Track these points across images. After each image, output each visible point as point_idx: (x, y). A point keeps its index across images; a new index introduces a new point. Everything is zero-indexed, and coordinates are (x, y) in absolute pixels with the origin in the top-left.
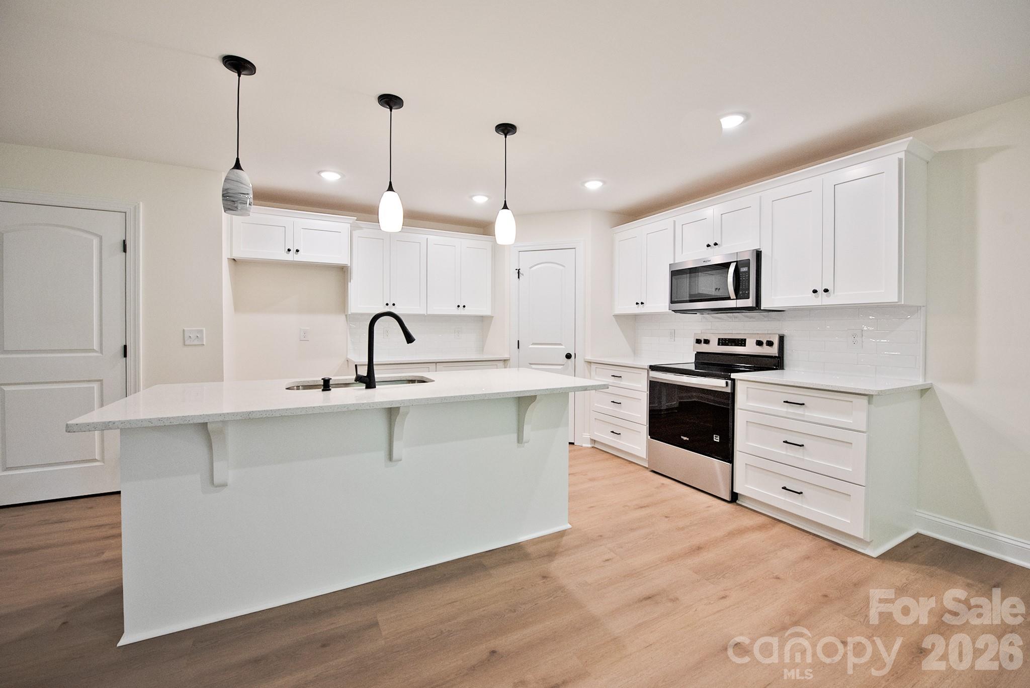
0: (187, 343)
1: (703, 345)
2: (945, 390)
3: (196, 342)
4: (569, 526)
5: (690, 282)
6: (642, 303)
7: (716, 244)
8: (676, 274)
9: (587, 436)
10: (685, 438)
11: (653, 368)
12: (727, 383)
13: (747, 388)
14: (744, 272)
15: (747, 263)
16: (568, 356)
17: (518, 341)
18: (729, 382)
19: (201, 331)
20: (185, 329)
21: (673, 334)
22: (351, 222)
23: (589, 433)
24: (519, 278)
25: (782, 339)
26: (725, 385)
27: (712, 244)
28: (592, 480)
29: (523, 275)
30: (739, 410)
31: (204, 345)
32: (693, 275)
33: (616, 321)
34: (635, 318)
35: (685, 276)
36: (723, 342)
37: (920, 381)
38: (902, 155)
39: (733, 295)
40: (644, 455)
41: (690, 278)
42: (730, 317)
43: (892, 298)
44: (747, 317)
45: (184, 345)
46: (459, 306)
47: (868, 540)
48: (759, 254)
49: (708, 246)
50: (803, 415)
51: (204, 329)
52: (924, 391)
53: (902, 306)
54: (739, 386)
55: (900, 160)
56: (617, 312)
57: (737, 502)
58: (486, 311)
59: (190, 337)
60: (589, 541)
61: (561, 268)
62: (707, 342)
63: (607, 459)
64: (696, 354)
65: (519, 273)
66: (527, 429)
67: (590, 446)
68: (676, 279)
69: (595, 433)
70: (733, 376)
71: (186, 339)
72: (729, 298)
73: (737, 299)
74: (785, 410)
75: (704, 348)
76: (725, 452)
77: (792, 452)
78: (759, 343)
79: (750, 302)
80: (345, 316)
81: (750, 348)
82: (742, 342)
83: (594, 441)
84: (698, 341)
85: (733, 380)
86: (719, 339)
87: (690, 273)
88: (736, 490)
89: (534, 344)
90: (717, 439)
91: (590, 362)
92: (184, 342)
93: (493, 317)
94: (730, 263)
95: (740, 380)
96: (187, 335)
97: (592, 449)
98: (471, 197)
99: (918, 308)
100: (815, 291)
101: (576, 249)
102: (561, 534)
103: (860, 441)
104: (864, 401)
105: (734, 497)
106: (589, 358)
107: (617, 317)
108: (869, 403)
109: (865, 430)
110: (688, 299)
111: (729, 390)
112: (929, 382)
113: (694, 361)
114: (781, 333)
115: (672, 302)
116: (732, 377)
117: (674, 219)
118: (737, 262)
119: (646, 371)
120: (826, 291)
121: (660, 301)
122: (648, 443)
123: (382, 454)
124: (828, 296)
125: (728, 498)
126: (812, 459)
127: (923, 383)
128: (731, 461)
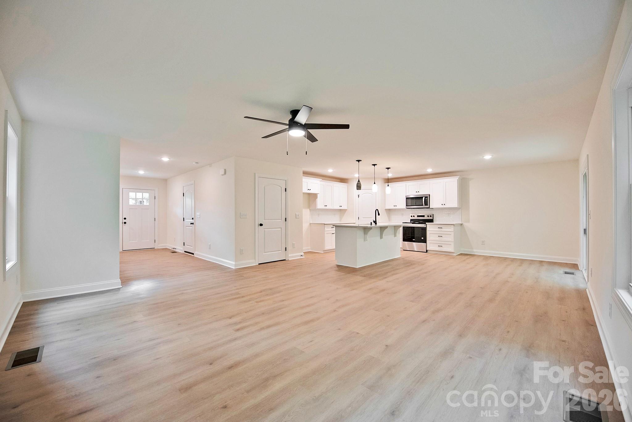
0: (296, 217)
2: (465, 224)
6: (396, 206)
7: (418, 192)
8: (408, 199)
10: (414, 240)
12: (423, 225)
13: (430, 226)
14: (426, 199)
15: (427, 197)
17: (359, 217)
19: (299, 214)
20: (296, 213)
21: (405, 215)
22: (320, 180)
30: (428, 231)
31: (299, 218)
34: (393, 210)
35: (410, 199)
36: (418, 216)
42: (421, 210)
43: (457, 206)
44: (426, 210)
46: (340, 206)
47: (454, 252)
48: (430, 196)
49: (416, 192)
50: (442, 230)
52: (461, 224)
54: (427, 225)
55: (457, 179)
56: (386, 208)
57: (428, 252)
58: (345, 208)
61: (371, 195)
62: (414, 216)
65: (359, 196)
66: (397, 233)
70: (426, 223)
72: (423, 205)
73: (425, 206)
74: (438, 229)
75: (413, 218)
76: (425, 241)
77: (440, 238)
78: (428, 216)
79: (428, 206)
80: (309, 210)
81: (426, 218)
82: (424, 216)
84: (411, 216)
85: (426, 224)
88: (427, 249)
89: (363, 218)
90: (423, 239)
93: (348, 209)
94: (424, 197)
98: (354, 175)
99: (460, 208)
100: (442, 204)
104: (453, 226)
107: (386, 209)
108: (454, 226)
109: (453, 233)
111: (425, 227)
114: (433, 214)
115: (407, 206)
117: (406, 184)
121: (402, 205)
122: (403, 243)
123: (380, 237)
124: (445, 205)
125: (426, 251)
126: (444, 239)
127: (461, 223)
128: (426, 243)
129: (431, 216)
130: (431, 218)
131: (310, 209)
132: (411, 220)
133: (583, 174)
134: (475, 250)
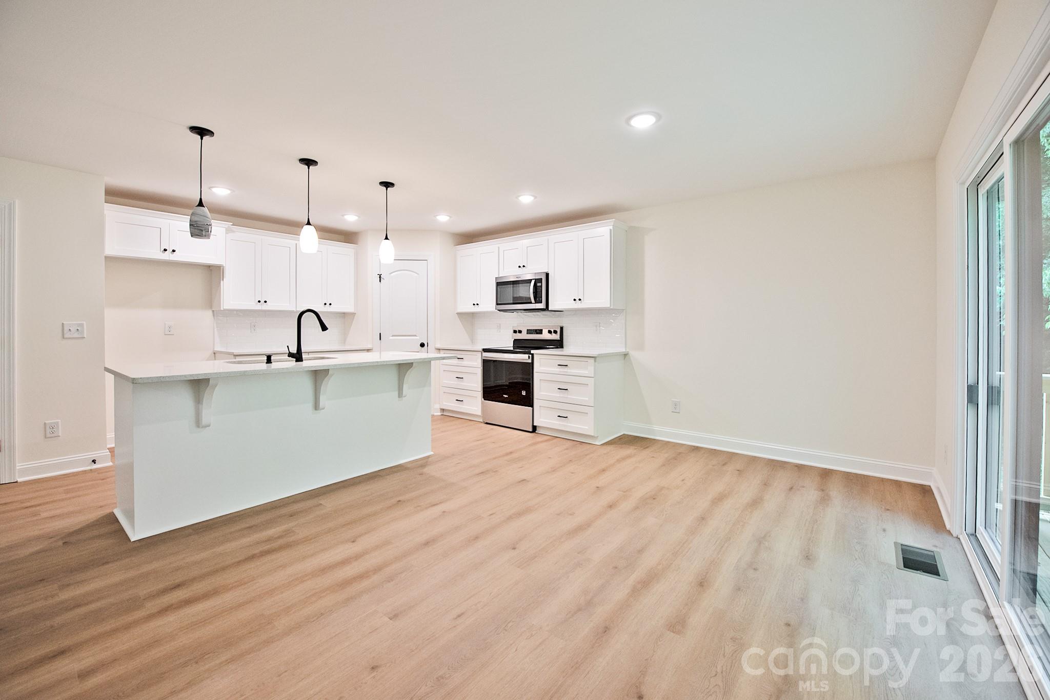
0: (66, 336)
1: (518, 334)
2: (633, 354)
3: (76, 335)
4: (432, 453)
5: (513, 290)
6: (477, 304)
7: (524, 266)
8: (501, 284)
9: (438, 406)
10: (506, 396)
11: (485, 350)
12: (529, 356)
13: (540, 359)
14: (539, 286)
15: (540, 280)
16: (422, 345)
17: (380, 334)
18: (530, 356)
19: (82, 325)
20: (64, 323)
21: (499, 327)
22: (227, 227)
23: (439, 404)
24: (380, 281)
25: (562, 329)
26: (528, 358)
27: (522, 266)
28: (442, 432)
29: (383, 279)
30: (536, 373)
31: (84, 338)
32: (515, 285)
33: (459, 317)
34: (473, 315)
35: (509, 286)
36: (529, 332)
37: (623, 350)
38: (611, 227)
39: (533, 301)
40: (479, 413)
41: (513, 287)
42: (534, 315)
43: (608, 305)
44: (543, 315)
45: (63, 338)
46: (325, 304)
47: (596, 436)
48: (547, 275)
49: (519, 267)
50: (566, 372)
51: (85, 323)
52: (626, 355)
53: (611, 309)
55: (611, 230)
56: (460, 310)
57: (536, 432)
58: (349, 308)
59: (70, 330)
60: (445, 458)
61: (416, 275)
62: (520, 332)
63: (453, 420)
64: (514, 341)
65: (380, 277)
66: (405, 387)
67: (440, 414)
68: (500, 288)
69: (444, 403)
71: (65, 332)
72: (531, 303)
73: (535, 303)
74: (559, 370)
75: (519, 336)
76: (528, 401)
77: (563, 394)
78: (550, 332)
79: (542, 306)
80: (211, 312)
81: (546, 336)
82: (540, 332)
83: (443, 410)
84: (515, 332)
85: (533, 355)
86: (528, 330)
87: (513, 284)
88: (535, 424)
89: (393, 336)
90: (524, 393)
91: (440, 349)
92: (63, 335)
93: (355, 313)
94: (532, 280)
95: (537, 354)
96: (66, 329)
97: (442, 416)
98: (343, 216)
99: (622, 311)
100: (575, 300)
101: (429, 261)
102: (428, 457)
103: (591, 382)
104: (592, 360)
105: (534, 428)
106: (438, 346)
107: (460, 315)
108: (595, 361)
109: (593, 376)
110: (512, 302)
111: (530, 361)
112: (627, 350)
113: (512, 346)
114: (561, 325)
115: (497, 304)
116: (532, 353)
117: (498, 245)
118: (535, 279)
119: (480, 353)
120: (580, 300)
121: (488, 303)
122: (482, 403)
123: (310, 405)
124: (581, 303)
125: (531, 430)
126: (571, 396)
127: (624, 351)
128: (532, 406)
129: (555, 332)
130: (556, 337)
131: (213, 311)
132: (516, 341)
133: (963, 183)
134: (656, 428)
